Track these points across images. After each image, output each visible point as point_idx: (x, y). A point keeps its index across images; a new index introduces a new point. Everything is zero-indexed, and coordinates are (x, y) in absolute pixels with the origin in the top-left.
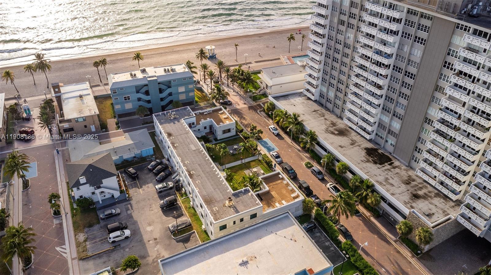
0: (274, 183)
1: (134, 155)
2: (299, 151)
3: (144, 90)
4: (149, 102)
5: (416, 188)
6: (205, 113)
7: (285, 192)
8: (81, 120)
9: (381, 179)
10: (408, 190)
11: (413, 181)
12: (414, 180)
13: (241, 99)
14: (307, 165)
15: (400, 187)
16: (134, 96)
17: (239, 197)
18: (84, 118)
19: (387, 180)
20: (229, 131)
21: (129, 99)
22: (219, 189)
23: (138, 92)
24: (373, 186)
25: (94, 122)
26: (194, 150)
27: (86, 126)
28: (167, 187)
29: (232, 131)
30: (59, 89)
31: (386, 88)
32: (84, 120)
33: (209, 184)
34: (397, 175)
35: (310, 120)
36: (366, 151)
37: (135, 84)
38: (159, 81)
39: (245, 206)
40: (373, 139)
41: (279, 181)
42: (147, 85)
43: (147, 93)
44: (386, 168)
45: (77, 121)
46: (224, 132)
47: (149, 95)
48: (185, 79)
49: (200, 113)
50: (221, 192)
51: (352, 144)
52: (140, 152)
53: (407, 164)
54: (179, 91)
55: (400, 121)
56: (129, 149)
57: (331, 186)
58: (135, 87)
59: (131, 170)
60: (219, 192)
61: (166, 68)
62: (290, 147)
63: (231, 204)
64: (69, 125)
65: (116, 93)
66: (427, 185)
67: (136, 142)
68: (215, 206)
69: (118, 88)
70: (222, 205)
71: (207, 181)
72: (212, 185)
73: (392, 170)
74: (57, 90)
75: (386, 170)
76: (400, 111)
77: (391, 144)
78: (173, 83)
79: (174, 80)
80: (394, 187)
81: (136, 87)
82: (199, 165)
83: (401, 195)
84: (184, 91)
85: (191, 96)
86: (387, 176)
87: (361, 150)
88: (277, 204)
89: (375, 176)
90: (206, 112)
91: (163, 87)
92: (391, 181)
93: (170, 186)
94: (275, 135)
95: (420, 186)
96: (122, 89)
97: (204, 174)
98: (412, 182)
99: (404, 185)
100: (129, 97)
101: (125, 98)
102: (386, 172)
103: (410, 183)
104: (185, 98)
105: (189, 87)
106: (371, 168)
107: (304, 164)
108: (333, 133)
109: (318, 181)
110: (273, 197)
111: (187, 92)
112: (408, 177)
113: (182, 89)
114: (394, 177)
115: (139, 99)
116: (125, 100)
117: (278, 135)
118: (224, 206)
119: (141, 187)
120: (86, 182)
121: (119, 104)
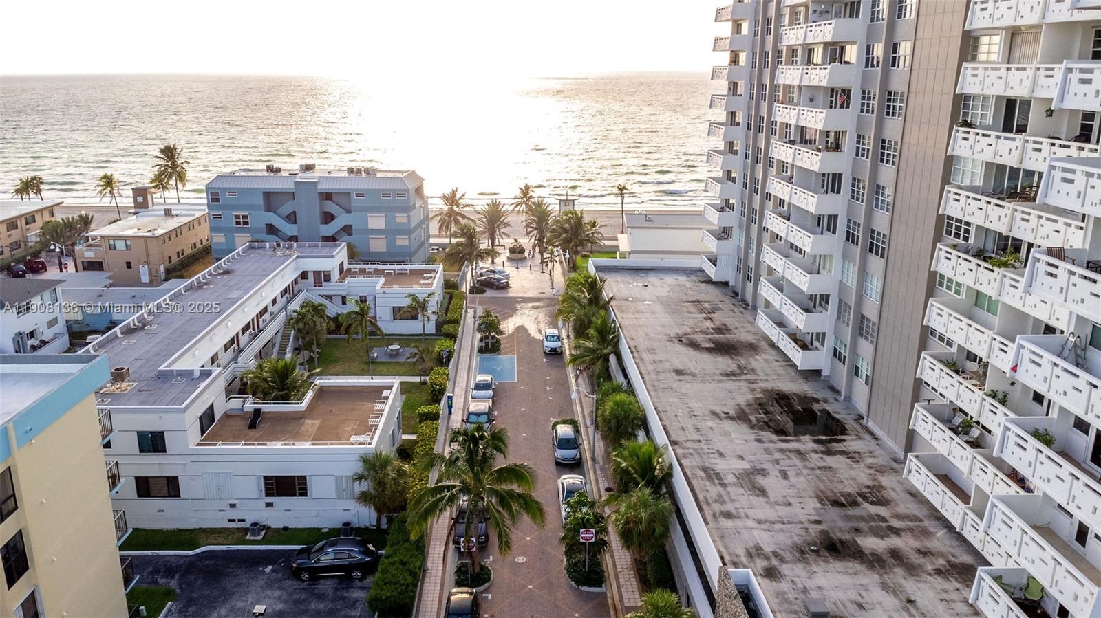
3: (286, 209)
5: (863, 525)
6: (386, 271)
8: (121, 246)
10: (818, 522)
11: (872, 503)
12: (882, 502)
15: (790, 504)
16: (260, 219)
17: (165, 382)
18: (129, 242)
19: (753, 473)
21: (246, 223)
23: (269, 208)
27: (129, 265)
30: (146, 199)
32: (128, 247)
33: (145, 349)
34: (818, 472)
36: (760, 396)
37: (263, 187)
38: (323, 188)
42: (292, 195)
44: (792, 446)
46: (400, 314)
47: (297, 224)
48: (386, 193)
49: (376, 269)
50: (141, 367)
51: (729, 375)
54: (371, 226)
58: (264, 192)
60: (137, 365)
63: (118, 391)
64: (95, 253)
69: (224, 190)
72: (147, 352)
73: (815, 456)
74: (140, 199)
75: (782, 451)
76: (884, 222)
77: (866, 380)
78: (355, 202)
79: (360, 194)
80: (762, 499)
83: (764, 526)
85: (401, 246)
86: (767, 466)
87: (745, 392)
89: (717, 456)
91: (335, 210)
94: (545, 352)
95: (896, 523)
97: (171, 333)
98: (866, 505)
99: (812, 505)
100: (246, 217)
102: (777, 456)
103: (855, 504)
104: (385, 250)
105: (398, 220)
106: (726, 434)
107: (553, 423)
108: (692, 345)
110: (296, 430)
112: (868, 487)
113: (377, 222)
114: (799, 474)
115: (271, 230)
117: (554, 353)
121: (221, 233)
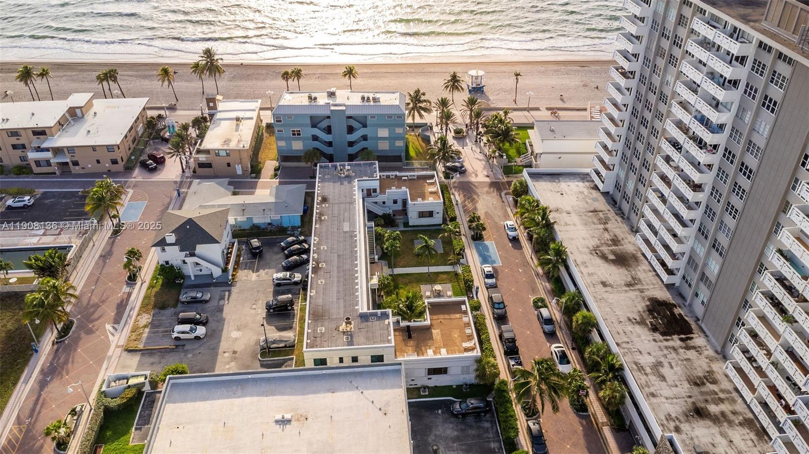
0: (447, 316)
1: (270, 221)
2: (537, 274)
3: (324, 124)
4: (330, 144)
5: (709, 398)
6: (403, 178)
7: (456, 336)
8: (223, 153)
9: (646, 361)
10: (690, 397)
11: (711, 383)
12: (715, 382)
13: (485, 168)
14: (536, 302)
15: (677, 386)
16: (308, 132)
17: (367, 321)
18: (228, 152)
19: (657, 365)
20: (430, 214)
21: (299, 134)
22: (345, 301)
23: (314, 126)
24: (621, 368)
25: (241, 159)
26: (346, 232)
27: (229, 165)
28: (290, 280)
29: (435, 215)
30: (215, 104)
31: (708, 189)
32: (228, 155)
33: (335, 289)
34: (685, 362)
35: (574, 225)
36: (648, 303)
37: (310, 113)
38: (349, 113)
39: (368, 339)
40: (676, 285)
41: (458, 316)
42: (329, 117)
43: (328, 130)
44: (671, 343)
45: (218, 155)
46: (422, 215)
47: (331, 134)
48: (390, 116)
49: (396, 176)
50: (345, 307)
51: (629, 285)
52: (279, 218)
53: (719, 349)
54: (379, 135)
55: (720, 259)
56: (264, 210)
57: (556, 350)
58: (311, 117)
59: (255, 242)
60: (342, 305)
61: (366, 95)
62: (525, 264)
63: (348, 330)
64: (206, 157)
65: (281, 121)
66: (736, 399)
67: (279, 201)
68: (322, 326)
69: (284, 115)
70: (334, 326)
71: (335, 284)
72: (338, 292)
73: (682, 351)
74: (211, 104)
75: (666, 347)
76: (724, 240)
77: (703, 303)
78: (369, 121)
79: (373, 117)
80: (664, 383)
82: (339, 256)
83: (669, 401)
84: (387, 135)
85: (398, 147)
86: (662, 359)
87: (640, 299)
88: (430, 352)
89: (638, 353)
90: (407, 176)
91: (355, 124)
92: (665, 371)
93: (295, 279)
94: (509, 239)
95: (722, 396)
96: (290, 116)
97: (338, 272)
98: (708, 384)
99: (686, 385)
100: (300, 131)
101: (293, 131)
102: (665, 352)
103: (703, 384)
104: (388, 149)
105: (397, 132)
106: (639, 336)
107: (532, 299)
108: (604, 257)
109: (542, 335)
110: (431, 338)
111: (392, 138)
112: (707, 372)
113: (383, 133)
114: (677, 365)
115: (315, 138)
116: (294, 134)
117: (515, 241)
118: (337, 329)
119: (257, 271)
120: (174, 242)
121: (283, 140)
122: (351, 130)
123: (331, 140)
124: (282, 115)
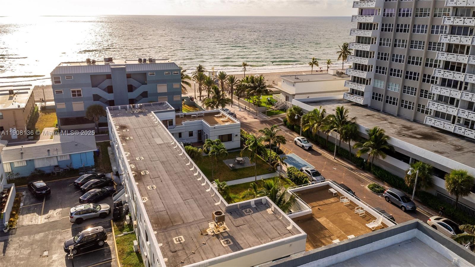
0: (321, 203)
2: (352, 169)
4: (111, 103)
6: (192, 116)
13: (249, 114)
14: (373, 188)
16: (89, 92)
17: (242, 215)
20: (229, 138)
21: (80, 95)
22: (196, 200)
28: (96, 212)
33: (174, 190)
37: (90, 72)
39: (257, 235)
42: (109, 76)
47: (113, 93)
48: (167, 72)
49: (185, 115)
50: (199, 206)
54: (158, 91)
58: (91, 76)
60: (195, 205)
62: (334, 164)
63: (221, 230)
65: (59, 82)
67: (65, 142)
68: (177, 235)
69: (63, 75)
70: (197, 231)
71: (172, 186)
72: (181, 193)
78: (149, 77)
79: (152, 73)
81: (93, 77)
82: (162, 163)
84: (166, 90)
85: (176, 101)
96: (69, 76)
100: (80, 91)
101: (73, 92)
105: (174, 86)
107: (367, 188)
108: (412, 137)
110: (323, 228)
111: (170, 93)
113: (162, 88)
115: (96, 98)
116: (74, 95)
118: (203, 233)
119: (46, 212)
121: (63, 102)
122: (131, 88)
123: (112, 99)
124: (60, 75)
